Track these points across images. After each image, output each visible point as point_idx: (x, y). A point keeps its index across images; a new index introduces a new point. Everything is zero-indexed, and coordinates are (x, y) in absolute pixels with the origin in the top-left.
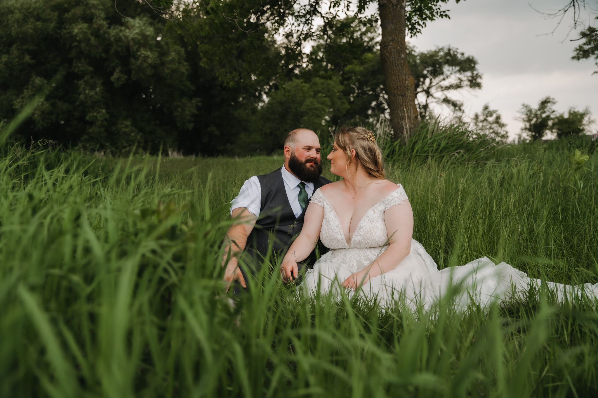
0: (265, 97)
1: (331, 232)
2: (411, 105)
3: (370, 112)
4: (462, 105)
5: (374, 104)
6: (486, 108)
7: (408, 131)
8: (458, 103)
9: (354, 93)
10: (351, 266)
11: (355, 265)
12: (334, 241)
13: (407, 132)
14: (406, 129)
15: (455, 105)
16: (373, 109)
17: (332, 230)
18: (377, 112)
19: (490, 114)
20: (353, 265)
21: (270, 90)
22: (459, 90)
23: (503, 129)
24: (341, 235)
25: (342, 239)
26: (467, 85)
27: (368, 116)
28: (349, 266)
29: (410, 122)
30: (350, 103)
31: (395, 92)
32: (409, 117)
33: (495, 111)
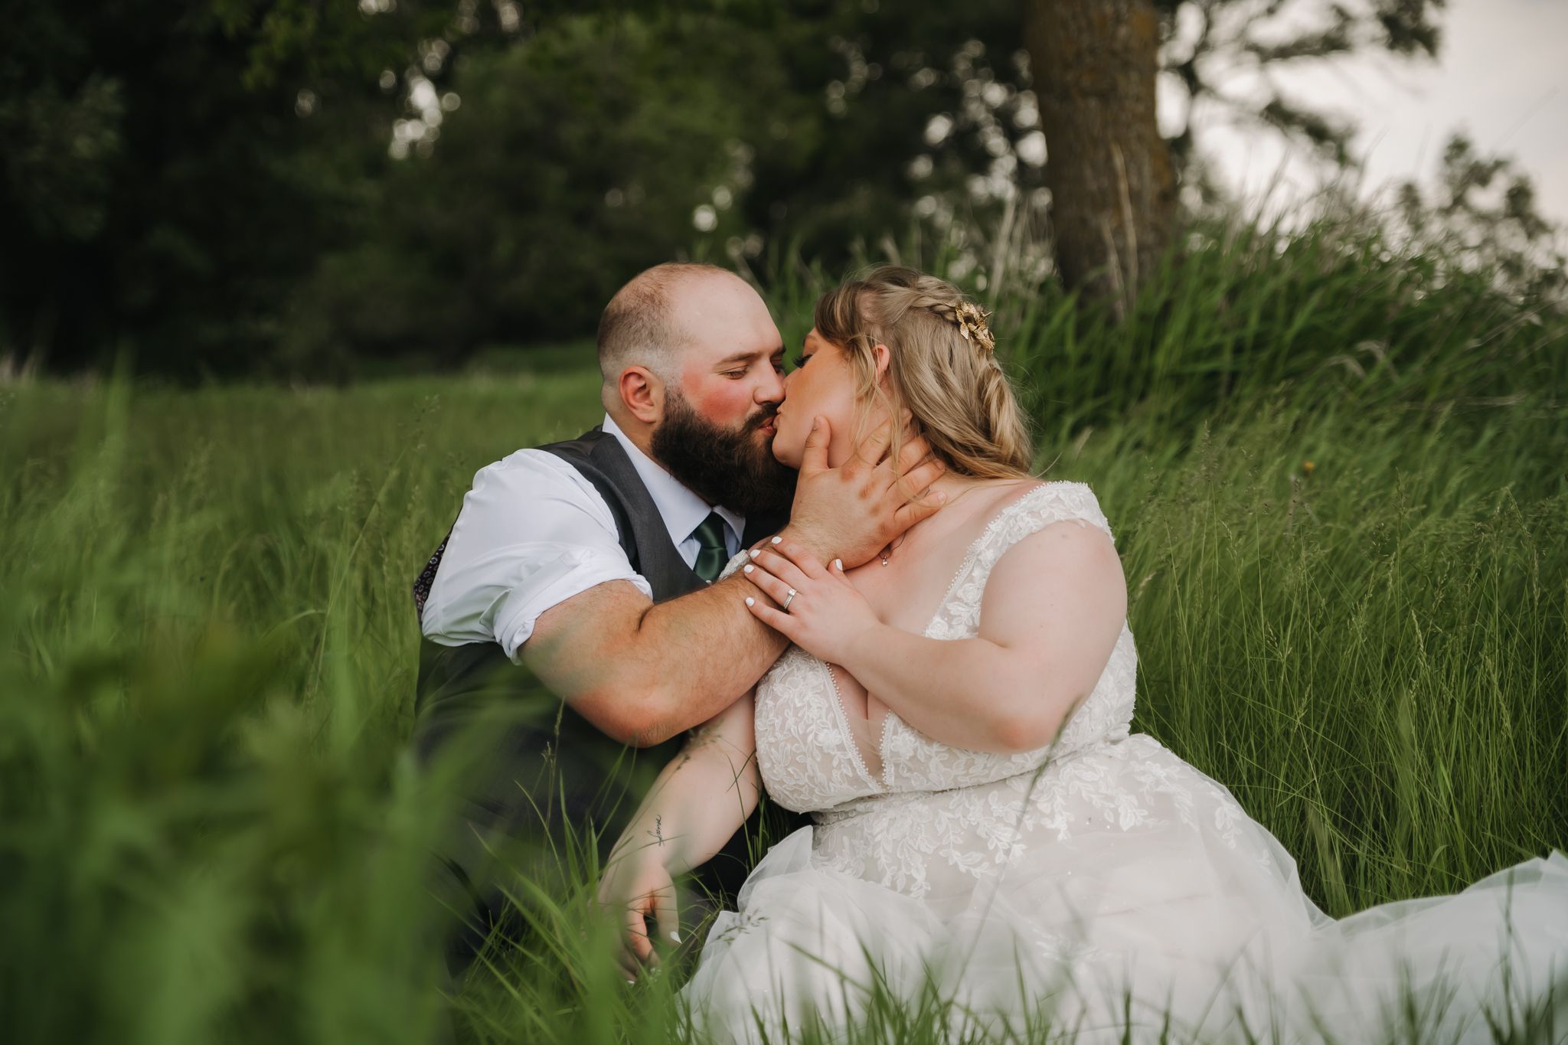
0: (423, 95)
1: (791, 721)
2: (1140, 138)
3: (922, 167)
4: (1350, 133)
5: (939, 129)
6: (1458, 147)
7: (1132, 263)
8: (1334, 124)
9: (843, 75)
10: (901, 884)
11: (920, 877)
12: (809, 761)
13: (1124, 268)
14: (1122, 252)
15: (1318, 131)
16: (937, 154)
17: (797, 710)
18: (954, 167)
19: (1481, 175)
20: (911, 879)
21: (449, 61)
22: (1340, 62)
23: (1544, 240)
24: (835, 726)
25: (841, 747)
26: (1374, 40)
27: (911, 190)
28: (893, 887)
29: (1139, 219)
30: (829, 122)
31: (1070, 77)
32: (1135, 197)
33: (1499, 165)
